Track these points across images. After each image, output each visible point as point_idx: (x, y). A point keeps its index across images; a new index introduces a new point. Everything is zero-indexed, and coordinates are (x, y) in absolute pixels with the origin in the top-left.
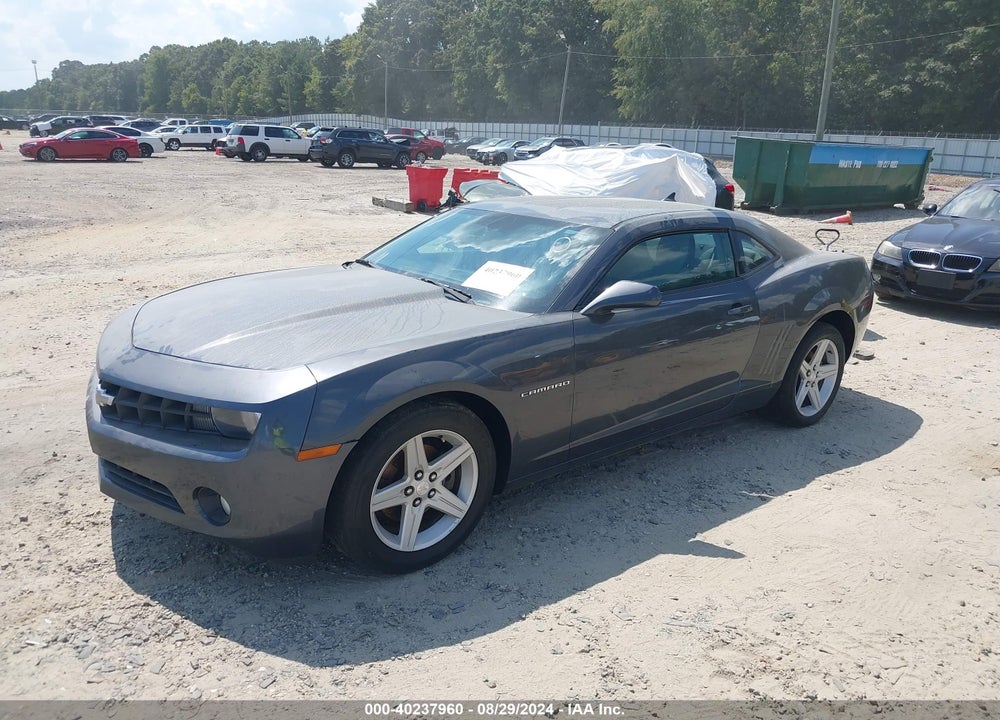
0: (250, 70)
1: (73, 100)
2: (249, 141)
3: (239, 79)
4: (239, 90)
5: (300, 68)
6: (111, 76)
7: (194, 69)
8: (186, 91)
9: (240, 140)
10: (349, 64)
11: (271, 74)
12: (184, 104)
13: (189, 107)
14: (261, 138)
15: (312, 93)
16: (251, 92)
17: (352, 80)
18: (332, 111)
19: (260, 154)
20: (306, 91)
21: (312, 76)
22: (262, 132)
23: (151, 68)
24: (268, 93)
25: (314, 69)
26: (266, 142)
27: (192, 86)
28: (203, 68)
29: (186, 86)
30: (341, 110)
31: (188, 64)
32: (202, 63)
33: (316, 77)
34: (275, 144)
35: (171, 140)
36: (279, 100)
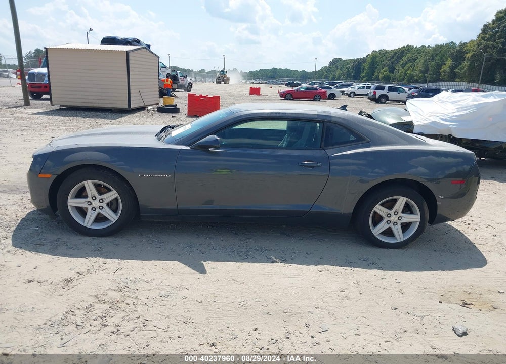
0: (416, 60)
1: (334, 75)
2: (379, 93)
3: (409, 65)
4: (408, 70)
5: (441, 58)
6: (352, 64)
7: (388, 60)
8: (382, 71)
9: (375, 92)
10: (468, 55)
11: (425, 62)
12: (380, 77)
13: (382, 79)
14: (385, 92)
15: (445, 71)
16: (413, 71)
17: (467, 64)
18: (454, 81)
19: (383, 100)
20: (441, 70)
21: (447, 63)
22: (386, 89)
23: (369, 60)
24: (421, 72)
25: (449, 58)
26: (387, 94)
27: (386, 68)
28: (393, 60)
29: (383, 69)
30: (459, 80)
31: (387, 58)
32: (393, 57)
33: (449, 62)
34: (392, 95)
35: (351, 92)
36: (426, 75)
